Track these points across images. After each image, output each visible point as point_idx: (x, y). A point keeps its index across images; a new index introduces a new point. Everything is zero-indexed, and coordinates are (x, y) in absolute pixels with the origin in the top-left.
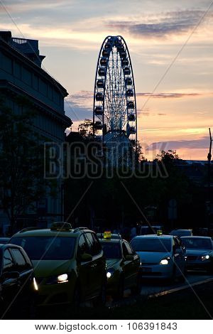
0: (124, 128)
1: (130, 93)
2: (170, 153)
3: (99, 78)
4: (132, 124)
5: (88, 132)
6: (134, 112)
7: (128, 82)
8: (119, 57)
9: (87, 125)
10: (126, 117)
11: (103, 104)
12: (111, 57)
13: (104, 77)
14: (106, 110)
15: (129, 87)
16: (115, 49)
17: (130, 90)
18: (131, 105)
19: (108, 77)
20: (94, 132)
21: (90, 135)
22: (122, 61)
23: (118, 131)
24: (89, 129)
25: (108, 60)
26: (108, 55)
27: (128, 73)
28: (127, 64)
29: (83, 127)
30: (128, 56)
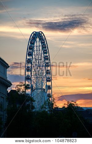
0: (44, 87)
1: (47, 65)
2: (72, 103)
3: (28, 57)
4: (49, 84)
5: (21, 90)
6: (50, 76)
7: (46, 58)
8: (40, 44)
9: (21, 86)
10: (45, 79)
11: (31, 73)
12: (35, 44)
13: (31, 57)
14: (32, 77)
15: (47, 61)
16: (38, 39)
17: (47, 63)
18: (48, 72)
19: (34, 56)
20: (25, 90)
21: (23, 92)
22: (42, 46)
23: (40, 89)
24: (22, 88)
25: (34, 46)
26: (34, 44)
27: (46, 53)
28: (45, 47)
29: (19, 87)
30: (46, 43)
